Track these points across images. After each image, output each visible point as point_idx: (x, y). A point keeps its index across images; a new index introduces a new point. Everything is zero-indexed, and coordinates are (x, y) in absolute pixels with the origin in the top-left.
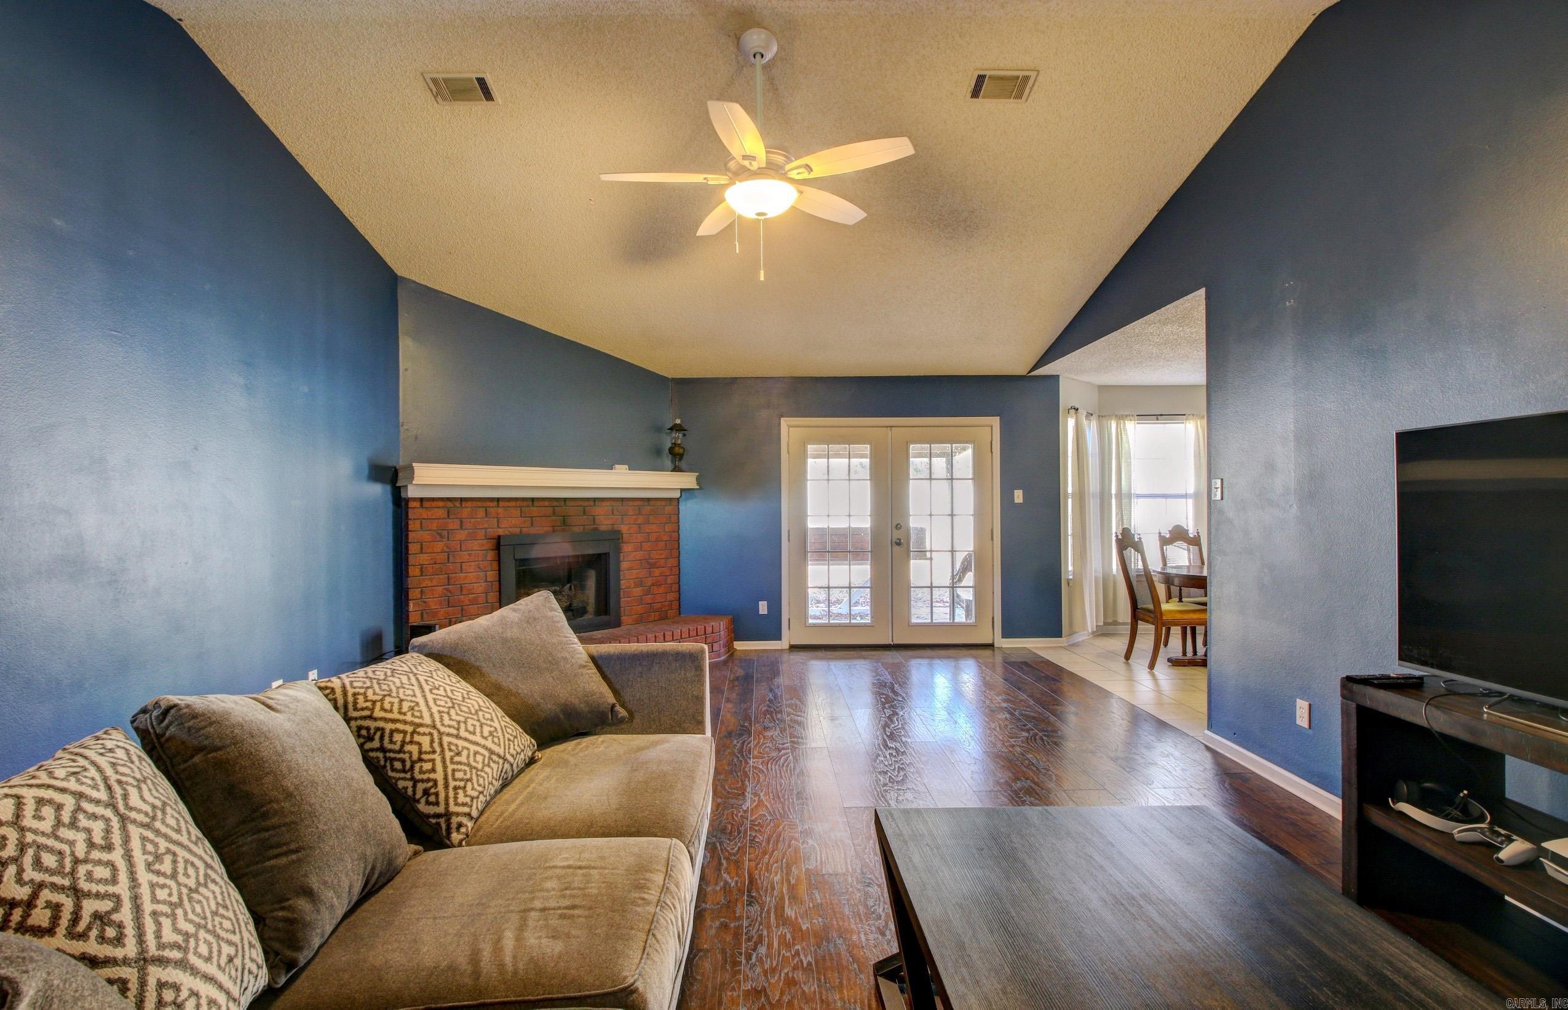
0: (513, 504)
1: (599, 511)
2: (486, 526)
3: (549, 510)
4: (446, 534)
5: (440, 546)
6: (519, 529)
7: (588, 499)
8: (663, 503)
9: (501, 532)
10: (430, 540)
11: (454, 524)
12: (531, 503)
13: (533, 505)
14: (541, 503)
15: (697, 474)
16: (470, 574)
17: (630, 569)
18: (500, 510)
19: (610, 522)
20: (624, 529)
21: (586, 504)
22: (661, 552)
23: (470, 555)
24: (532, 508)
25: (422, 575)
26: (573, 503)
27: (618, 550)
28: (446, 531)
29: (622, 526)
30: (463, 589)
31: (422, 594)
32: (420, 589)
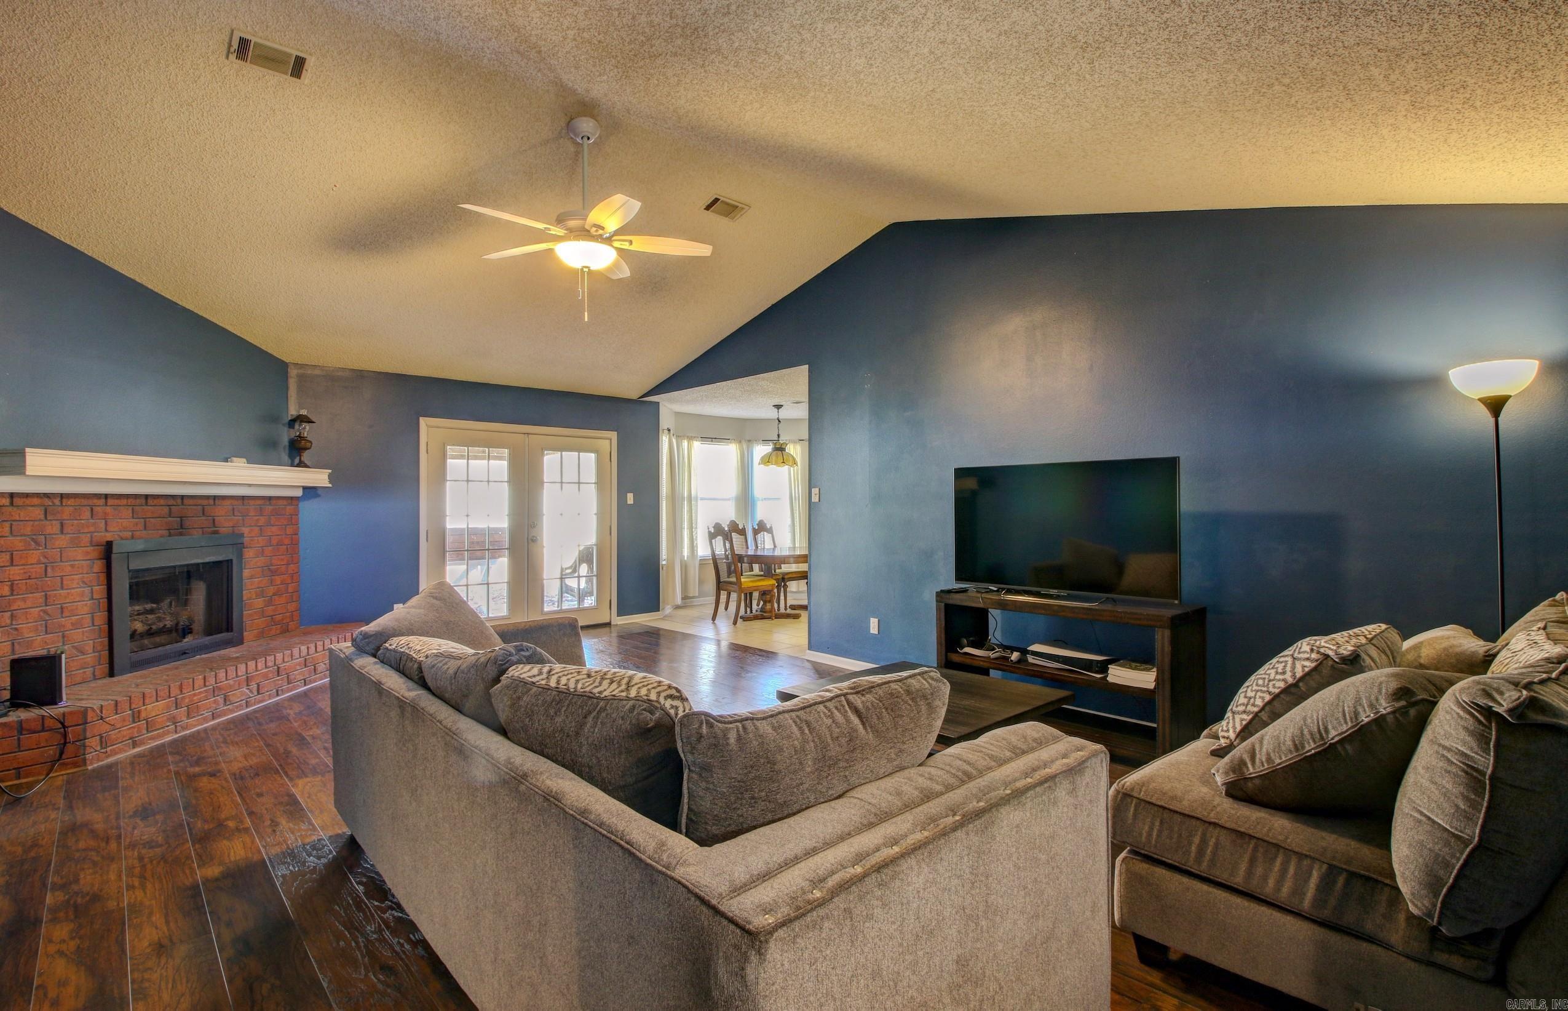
0: (124, 502)
1: (220, 513)
2: (92, 529)
3: (166, 509)
4: (43, 540)
5: (35, 555)
6: (130, 533)
7: (208, 497)
8: (285, 502)
9: (109, 537)
10: (23, 548)
11: (53, 527)
12: (145, 501)
13: (146, 504)
14: (156, 502)
15: (330, 471)
16: (73, 591)
17: (252, 577)
18: (108, 509)
19: (231, 524)
20: (245, 530)
21: (205, 502)
22: (282, 557)
23: (72, 566)
24: (145, 507)
25: (12, 595)
26: (191, 502)
27: (240, 556)
28: (43, 537)
29: (243, 529)
30: (65, 610)
31: (12, 620)
32: (10, 613)
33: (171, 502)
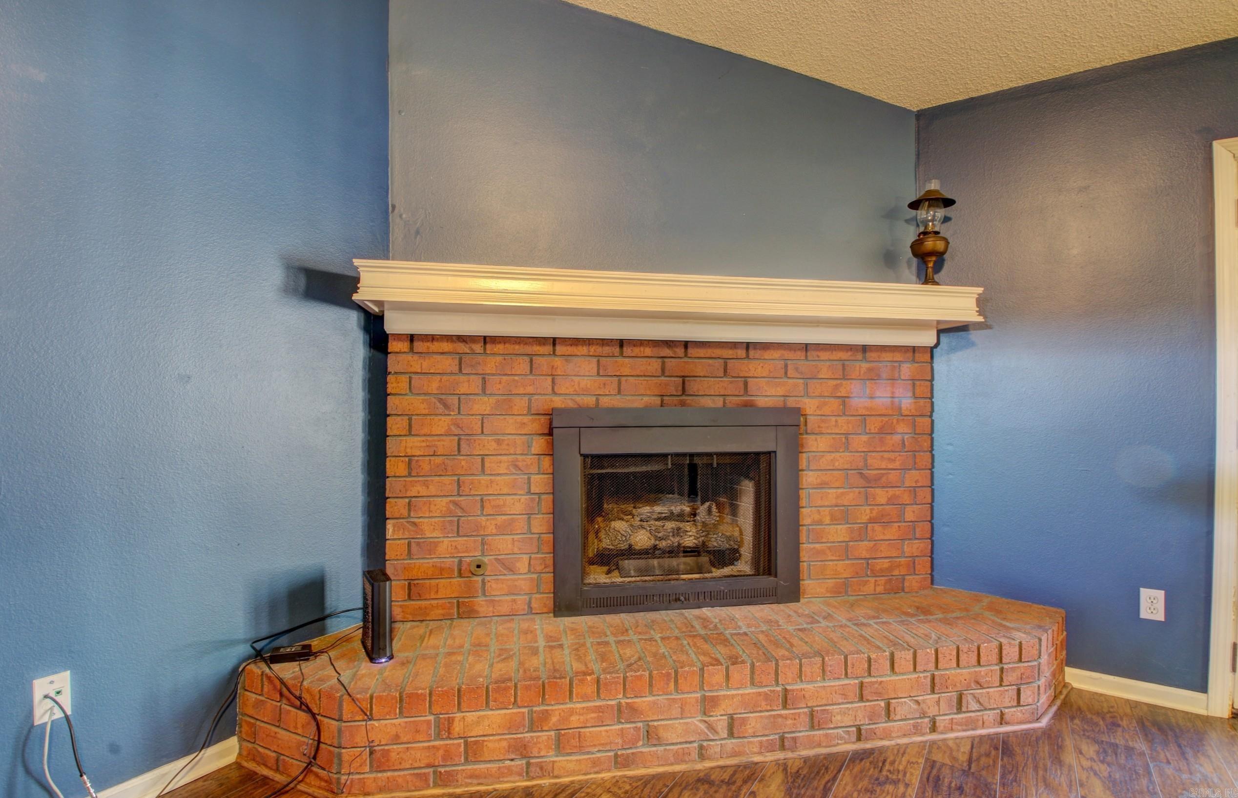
0: (584, 350)
2: (530, 390)
3: (656, 365)
4: (456, 402)
5: (441, 424)
6: (594, 398)
7: (734, 345)
8: (898, 357)
9: (558, 402)
10: (426, 412)
11: (468, 384)
12: (618, 349)
13: (621, 354)
14: (637, 351)
15: (980, 290)
16: (498, 478)
17: (822, 485)
18: (558, 361)
19: (781, 391)
20: (810, 405)
21: (728, 353)
22: (892, 455)
23: (499, 442)
24: (620, 359)
25: (410, 475)
26: (701, 352)
27: (796, 448)
28: (456, 397)
29: (806, 400)
30: (486, 504)
31: (409, 510)
32: (407, 500)
33: (667, 352)
